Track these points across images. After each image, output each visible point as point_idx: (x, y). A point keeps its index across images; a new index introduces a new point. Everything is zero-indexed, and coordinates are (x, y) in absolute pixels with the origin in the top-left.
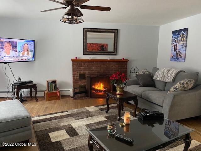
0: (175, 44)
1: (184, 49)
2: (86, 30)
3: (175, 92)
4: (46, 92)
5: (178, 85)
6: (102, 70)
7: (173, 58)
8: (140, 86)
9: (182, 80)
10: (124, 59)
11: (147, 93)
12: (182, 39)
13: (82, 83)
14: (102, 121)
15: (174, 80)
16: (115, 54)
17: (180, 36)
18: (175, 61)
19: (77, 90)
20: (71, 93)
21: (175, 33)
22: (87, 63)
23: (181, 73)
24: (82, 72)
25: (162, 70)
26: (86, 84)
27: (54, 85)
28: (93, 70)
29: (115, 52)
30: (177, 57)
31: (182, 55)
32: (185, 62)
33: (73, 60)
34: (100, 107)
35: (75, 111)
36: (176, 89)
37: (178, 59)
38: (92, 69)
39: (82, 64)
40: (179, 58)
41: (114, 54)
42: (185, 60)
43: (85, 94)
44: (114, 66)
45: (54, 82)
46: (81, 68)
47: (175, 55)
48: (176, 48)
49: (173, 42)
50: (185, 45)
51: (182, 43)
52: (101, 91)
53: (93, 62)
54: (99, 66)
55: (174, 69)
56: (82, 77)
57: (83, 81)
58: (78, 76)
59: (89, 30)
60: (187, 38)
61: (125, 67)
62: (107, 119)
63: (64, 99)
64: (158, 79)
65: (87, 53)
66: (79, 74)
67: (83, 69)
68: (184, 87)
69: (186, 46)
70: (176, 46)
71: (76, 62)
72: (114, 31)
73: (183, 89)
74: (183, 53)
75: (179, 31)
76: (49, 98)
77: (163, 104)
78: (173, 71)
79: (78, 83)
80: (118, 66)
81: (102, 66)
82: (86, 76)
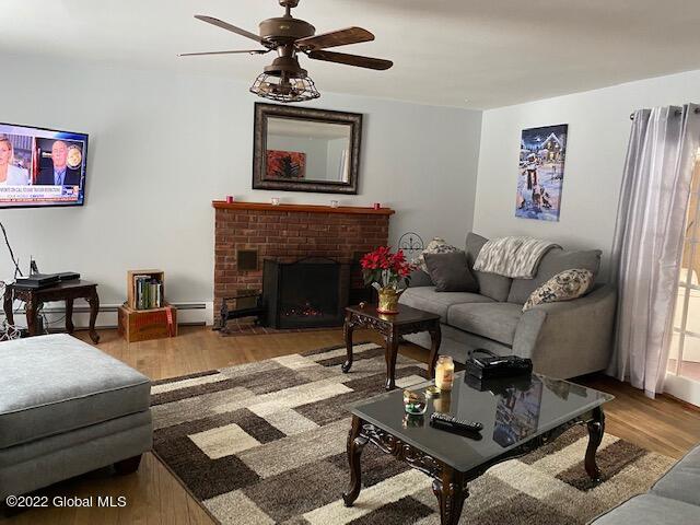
0: (532, 167)
1: (557, 183)
2: (265, 108)
3: (544, 306)
4: (128, 312)
5: (551, 285)
6: (312, 241)
7: (522, 207)
8: (437, 291)
9: (561, 271)
10: (381, 206)
11: (462, 308)
12: (552, 155)
13: (247, 282)
14: (340, 395)
15: (538, 273)
16: (353, 190)
17: (546, 147)
18: (531, 217)
19: (231, 306)
20: (209, 313)
21: (529, 135)
22: (265, 217)
23: (553, 252)
24: (248, 247)
25: (500, 244)
26: (260, 284)
27: (155, 288)
28: (283, 241)
29: (353, 185)
30: (535, 205)
31: (550, 202)
32: (558, 220)
33: (219, 206)
34: (318, 357)
35: (243, 369)
36: (547, 297)
37: (538, 211)
38: (280, 238)
39: (248, 219)
40: (543, 209)
41: (349, 189)
42: (558, 214)
43: (256, 317)
44: (349, 229)
45: (156, 277)
46: (246, 231)
47: (531, 199)
48: (533, 179)
49: (525, 162)
50: (558, 171)
51: (551, 165)
53: (284, 214)
54: (304, 227)
55: (533, 241)
56: (247, 261)
57: (251, 275)
58: (236, 258)
59: (274, 109)
60: (564, 151)
61: (383, 230)
62: (352, 390)
63: (190, 336)
64: (489, 269)
65: (265, 184)
66: (240, 253)
67: (253, 234)
68: (568, 290)
69: (561, 178)
70: (532, 174)
71: (228, 212)
72: (351, 118)
73: (565, 295)
74: (554, 194)
75: (543, 132)
76: (141, 330)
77: (513, 338)
78: (532, 247)
79: (232, 281)
80: (363, 229)
81: (312, 227)
82: (261, 258)
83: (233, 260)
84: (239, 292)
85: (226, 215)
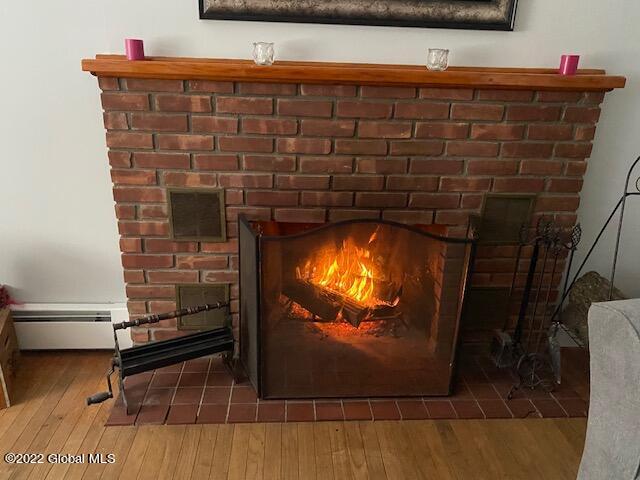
6: (368, 168)
10: (580, 66)
13: (197, 265)
16: (500, 15)
22: (233, 101)
24: (194, 181)
26: (232, 271)
28: (286, 167)
29: (499, 3)
38: (280, 158)
39: (186, 107)
44: (476, 132)
46: (185, 139)
52: (355, 314)
53: (286, 90)
54: (346, 126)
57: (210, 252)
58: (165, 208)
61: (578, 135)
66: (175, 197)
67: (204, 147)
79: (162, 263)
80: (519, 133)
81: (369, 128)
82: (232, 213)
83: (158, 214)
84: (183, 292)
85: (126, 96)
